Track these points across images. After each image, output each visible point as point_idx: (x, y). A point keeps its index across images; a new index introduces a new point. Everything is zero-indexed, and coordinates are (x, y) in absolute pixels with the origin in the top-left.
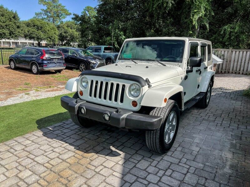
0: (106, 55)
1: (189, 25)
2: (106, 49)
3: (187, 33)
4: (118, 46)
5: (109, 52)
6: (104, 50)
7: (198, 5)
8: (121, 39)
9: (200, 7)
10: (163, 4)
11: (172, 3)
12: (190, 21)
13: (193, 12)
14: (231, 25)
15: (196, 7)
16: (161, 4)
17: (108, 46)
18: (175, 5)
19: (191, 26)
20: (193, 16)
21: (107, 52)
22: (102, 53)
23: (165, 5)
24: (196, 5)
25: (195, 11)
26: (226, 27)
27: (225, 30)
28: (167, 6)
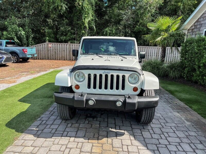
0: (9, 49)
1: (81, 26)
2: (7, 43)
3: (80, 32)
4: (17, 41)
5: (11, 47)
6: (6, 44)
7: (87, 12)
8: (21, 34)
9: (89, 13)
10: (58, 7)
11: (65, 7)
12: (82, 23)
13: (84, 17)
14: (110, 29)
15: (86, 13)
16: (56, 6)
17: (9, 41)
18: (68, 9)
19: (83, 27)
20: (84, 19)
21: (9, 47)
22: (4, 47)
23: (60, 8)
24: (85, 11)
25: (86, 16)
26: (107, 29)
27: (106, 31)
28: (61, 9)
